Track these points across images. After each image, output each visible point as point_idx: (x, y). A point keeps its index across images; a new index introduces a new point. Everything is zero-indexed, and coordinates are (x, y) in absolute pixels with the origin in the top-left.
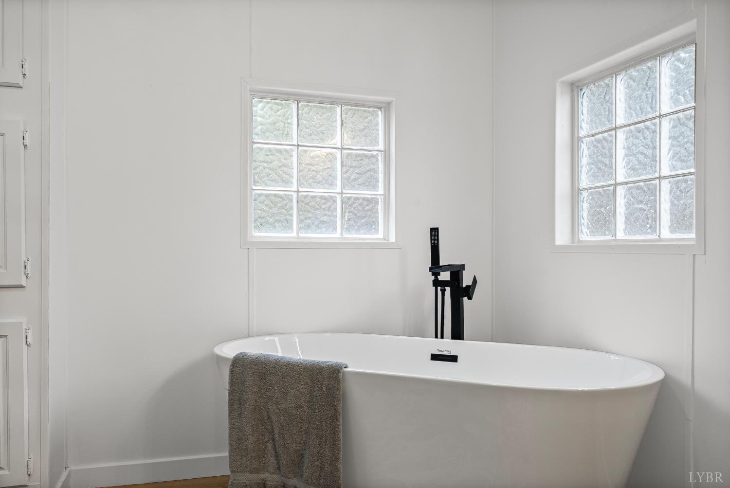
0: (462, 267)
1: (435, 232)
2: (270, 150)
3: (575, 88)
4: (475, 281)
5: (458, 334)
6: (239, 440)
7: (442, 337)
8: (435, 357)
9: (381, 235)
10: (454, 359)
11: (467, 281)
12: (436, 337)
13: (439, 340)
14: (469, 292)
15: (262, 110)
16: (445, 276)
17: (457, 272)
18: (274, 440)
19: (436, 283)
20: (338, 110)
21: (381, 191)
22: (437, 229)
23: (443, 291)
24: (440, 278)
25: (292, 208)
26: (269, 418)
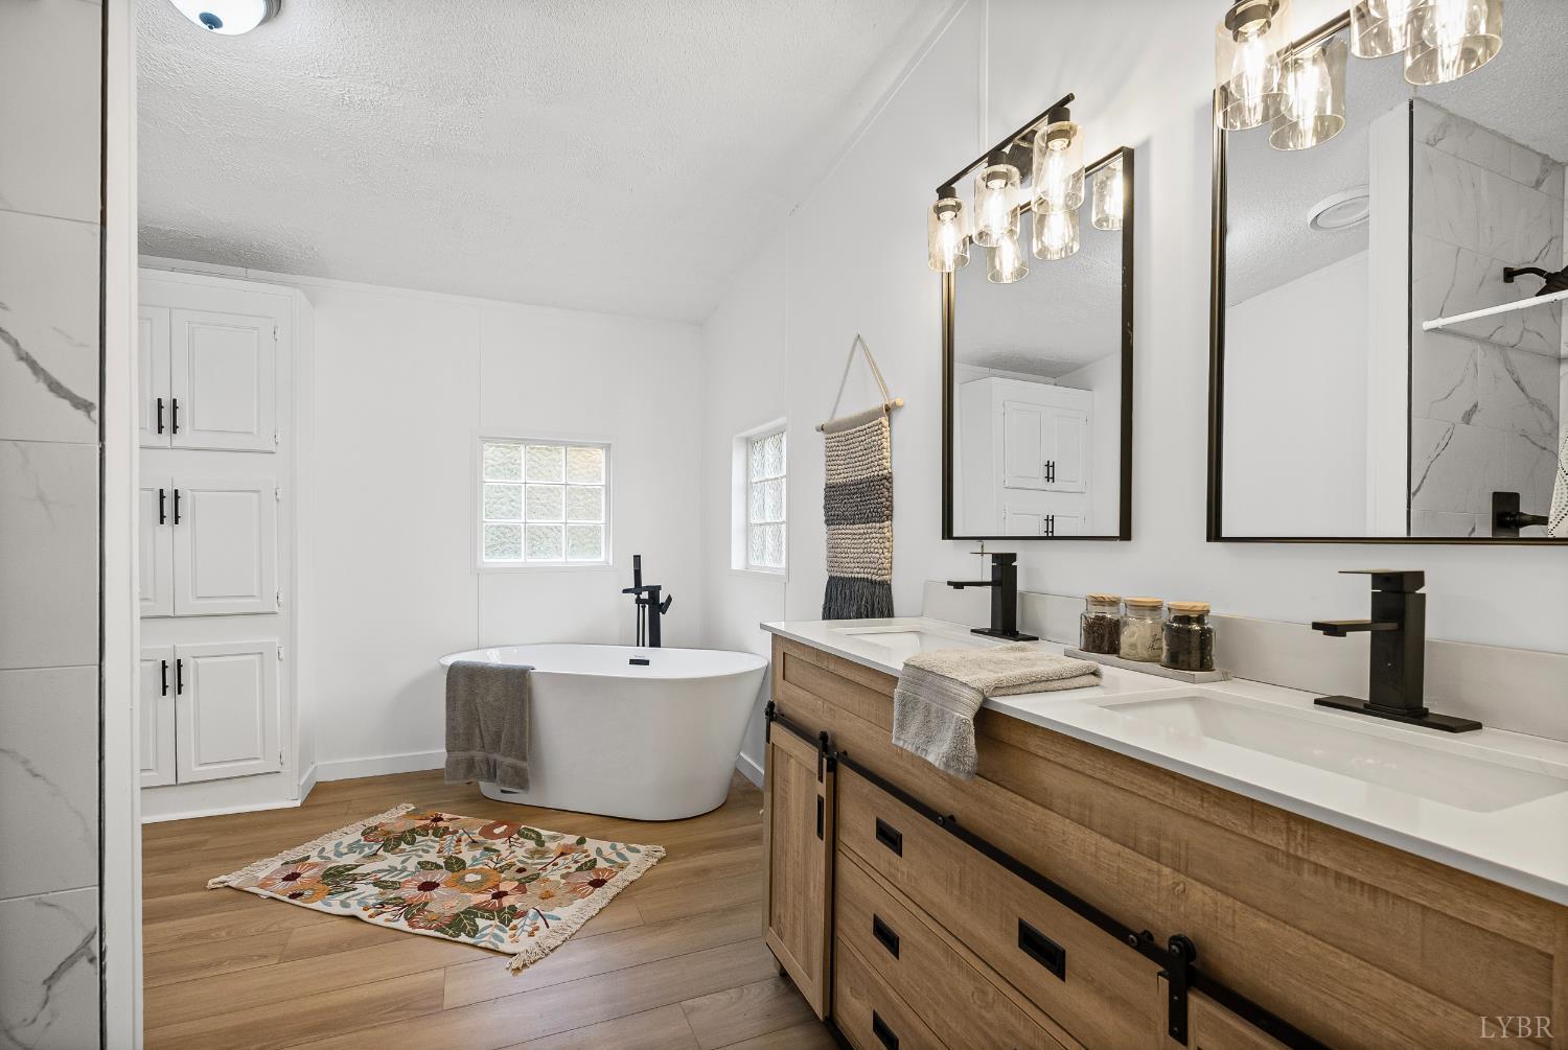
0: (659, 588)
1: (637, 559)
2: (499, 487)
3: (750, 442)
4: (669, 599)
5: (655, 642)
6: (454, 728)
7: (643, 645)
8: (632, 662)
9: (602, 558)
10: (646, 663)
11: (662, 599)
12: (638, 645)
13: (641, 648)
14: (663, 608)
15: (490, 452)
16: (645, 595)
17: (654, 591)
18: (480, 727)
19: (639, 601)
20: (563, 451)
21: (603, 521)
22: (639, 556)
23: (644, 607)
24: (642, 597)
25: (520, 537)
26: (476, 709)
